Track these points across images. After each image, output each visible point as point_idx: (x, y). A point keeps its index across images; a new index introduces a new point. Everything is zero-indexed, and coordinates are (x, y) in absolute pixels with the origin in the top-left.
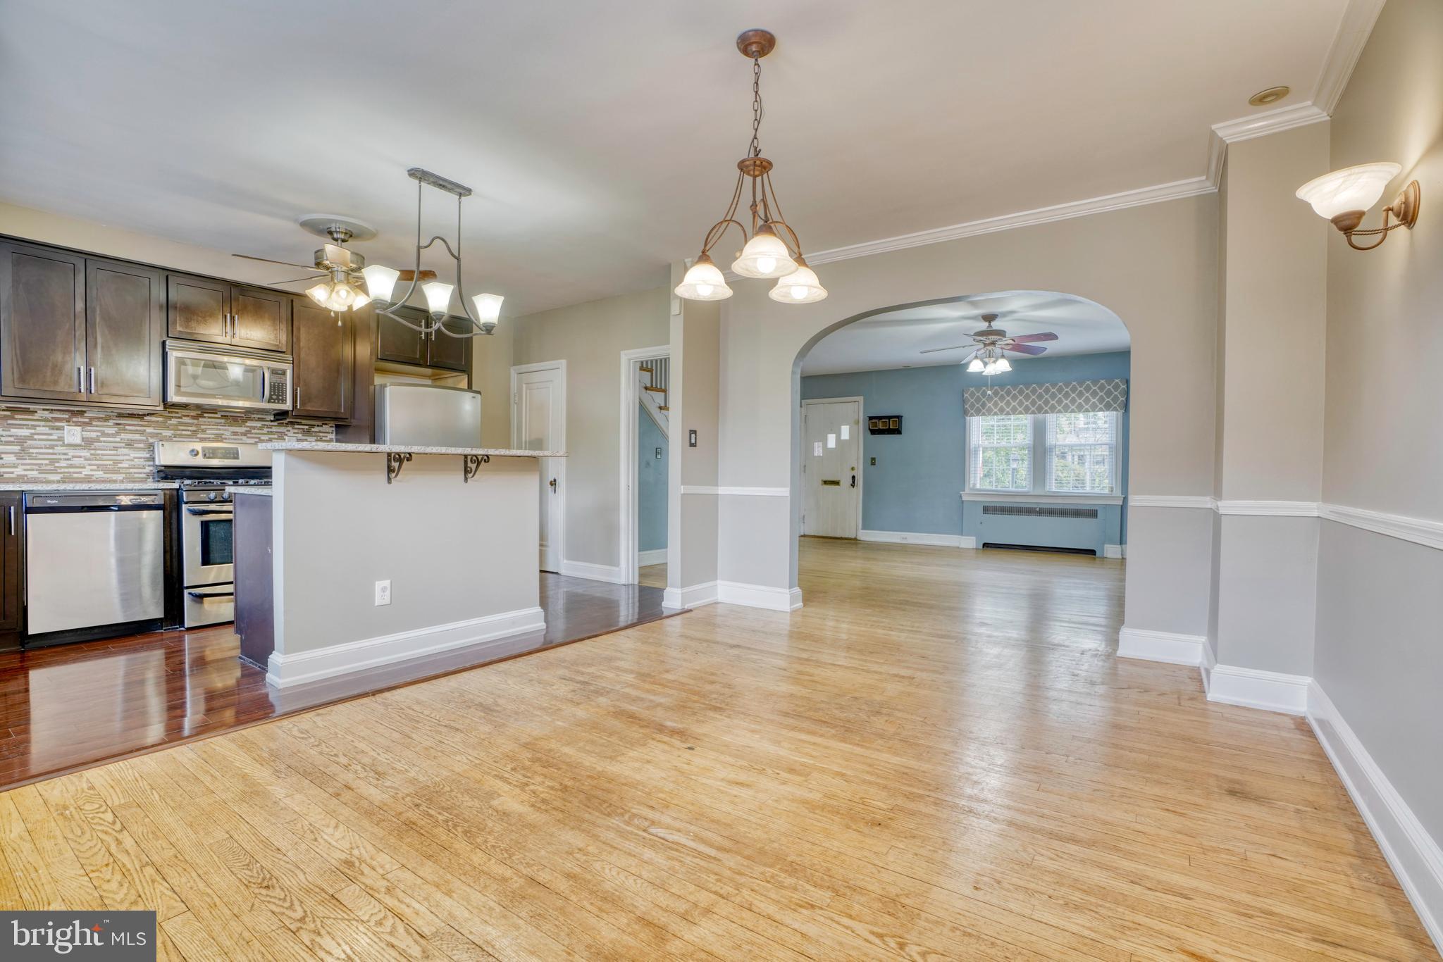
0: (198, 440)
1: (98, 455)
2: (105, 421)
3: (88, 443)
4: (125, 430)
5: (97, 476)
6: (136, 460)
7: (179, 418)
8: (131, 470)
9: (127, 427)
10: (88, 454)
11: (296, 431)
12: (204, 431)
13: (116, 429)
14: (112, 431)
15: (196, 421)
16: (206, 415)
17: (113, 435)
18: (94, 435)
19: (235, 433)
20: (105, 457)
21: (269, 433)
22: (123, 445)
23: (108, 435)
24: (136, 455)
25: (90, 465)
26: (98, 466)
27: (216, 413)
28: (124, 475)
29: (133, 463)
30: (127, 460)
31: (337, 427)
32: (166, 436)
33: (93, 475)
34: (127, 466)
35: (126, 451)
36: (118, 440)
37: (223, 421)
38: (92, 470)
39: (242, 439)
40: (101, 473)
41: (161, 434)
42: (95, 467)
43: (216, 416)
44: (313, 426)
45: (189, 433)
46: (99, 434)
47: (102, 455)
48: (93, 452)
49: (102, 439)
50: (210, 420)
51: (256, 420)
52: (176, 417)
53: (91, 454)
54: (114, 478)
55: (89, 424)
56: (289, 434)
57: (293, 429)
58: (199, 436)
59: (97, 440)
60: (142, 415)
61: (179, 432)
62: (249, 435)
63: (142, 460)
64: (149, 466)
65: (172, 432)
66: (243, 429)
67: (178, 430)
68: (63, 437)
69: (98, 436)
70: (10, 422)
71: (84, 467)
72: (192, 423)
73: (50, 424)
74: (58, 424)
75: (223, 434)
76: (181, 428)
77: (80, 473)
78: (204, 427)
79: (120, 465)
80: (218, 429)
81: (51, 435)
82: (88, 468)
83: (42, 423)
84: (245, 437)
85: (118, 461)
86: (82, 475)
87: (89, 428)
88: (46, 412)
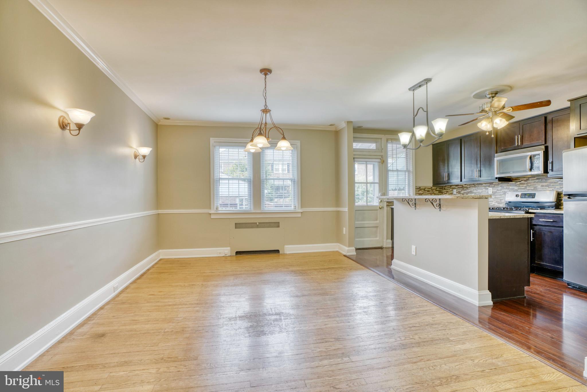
0: (527, 190)
2: (498, 185)
4: (503, 188)
5: (495, 205)
7: (520, 181)
13: (501, 188)
15: (526, 182)
17: (500, 190)
18: (495, 190)
19: (542, 186)
22: (503, 194)
23: (498, 190)
25: (494, 201)
26: (496, 201)
36: (501, 192)
38: (495, 203)
39: (546, 189)
40: (497, 204)
41: (514, 188)
42: (495, 202)
43: (534, 179)
45: (524, 187)
46: (496, 190)
47: (498, 197)
48: (495, 196)
49: (497, 192)
50: (532, 181)
52: (519, 181)
53: (495, 197)
58: (528, 188)
59: (496, 192)
61: (520, 187)
65: (518, 187)
67: (520, 186)
68: (488, 192)
69: (496, 191)
70: (478, 188)
71: (493, 202)
72: (525, 183)
73: (485, 188)
74: (487, 188)
75: (537, 187)
76: (521, 185)
77: (492, 204)
78: (529, 184)
79: (502, 201)
80: (535, 185)
81: (486, 191)
82: (494, 202)
83: (484, 188)
84: (548, 187)
85: (501, 200)
86: (492, 205)
87: (494, 188)
88: (484, 184)
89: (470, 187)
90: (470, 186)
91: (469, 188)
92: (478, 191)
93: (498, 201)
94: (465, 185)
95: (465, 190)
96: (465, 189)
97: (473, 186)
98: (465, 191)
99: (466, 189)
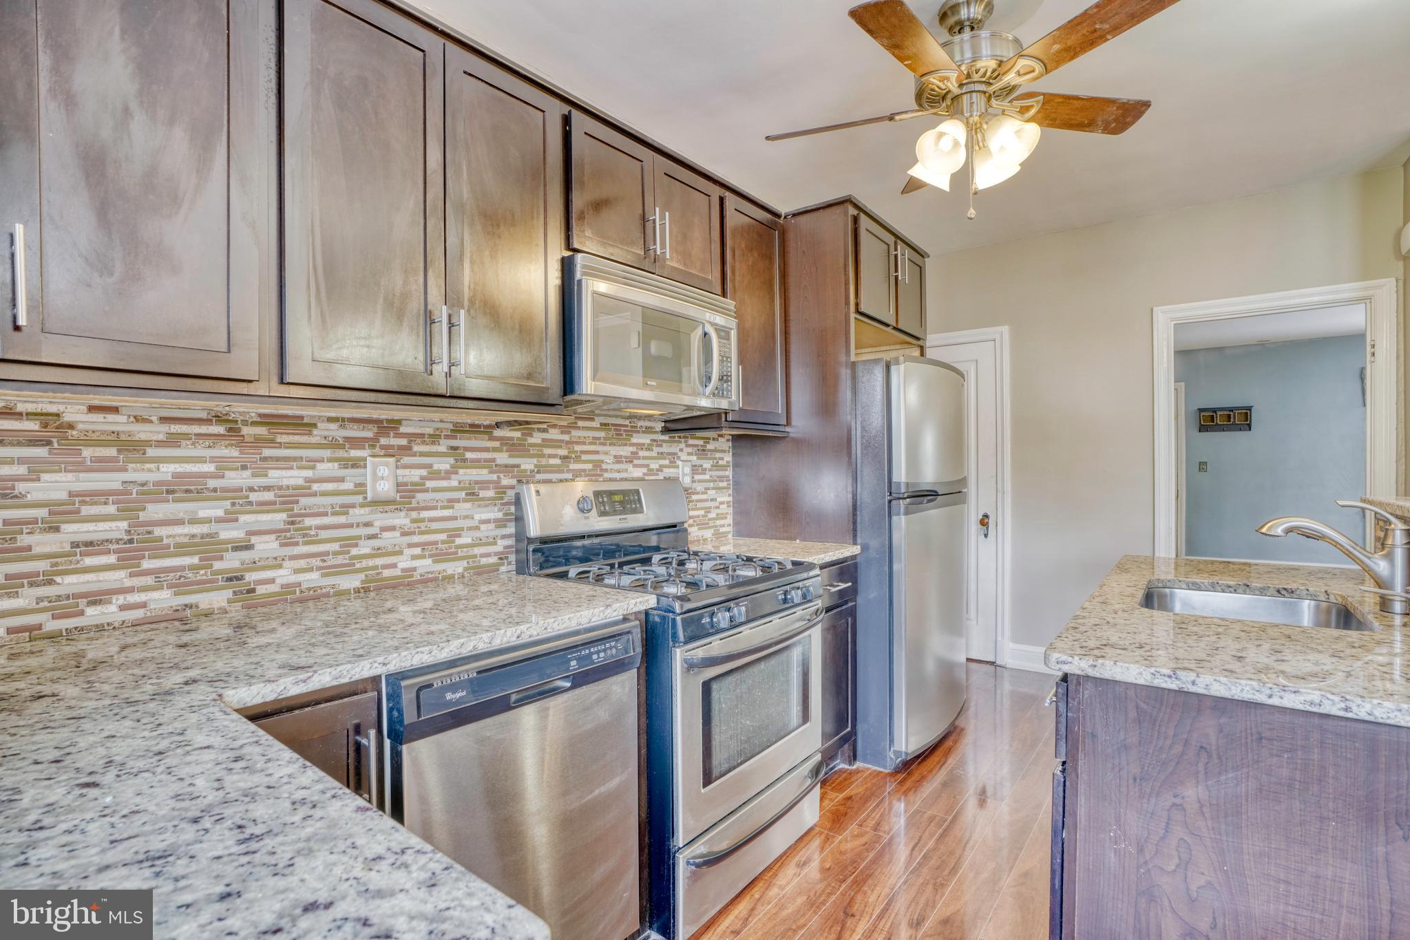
0: (571, 476)
1: (423, 520)
2: (433, 443)
3: (406, 495)
4: (465, 460)
5: (420, 571)
6: (483, 527)
7: (545, 431)
8: (477, 551)
9: (469, 455)
10: (407, 521)
11: (690, 450)
12: (578, 459)
13: (452, 460)
14: (443, 465)
15: (566, 437)
16: (580, 423)
17: (447, 475)
18: (415, 475)
19: (618, 460)
20: (434, 526)
21: (661, 455)
22: (463, 494)
23: (435, 475)
24: (485, 516)
25: (410, 546)
26: (423, 545)
27: (592, 419)
28: (464, 563)
29: (477, 534)
30: (470, 529)
31: (736, 438)
32: (525, 471)
33: (414, 569)
34: (469, 540)
35: (464, 508)
36: (455, 483)
37: (602, 434)
38: (414, 557)
39: (626, 470)
40: (428, 561)
41: (518, 466)
42: (418, 551)
44: (707, 440)
45: (558, 461)
46: (424, 472)
47: (432, 520)
48: (414, 514)
49: (429, 484)
51: (643, 432)
53: (413, 521)
54: (450, 572)
55: (406, 450)
56: (684, 456)
57: (688, 446)
58: (572, 467)
59: (419, 487)
60: (489, 426)
61: (544, 461)
62: (636, 462)
63: (492, 526)
64: (503, 537)
65: (535, 461)
66: (626, 451)
67: (543, 456)
68: (363, 485)
69: (423, 478)
70: (267, 452)
71: (400, 553)
72: (562, 441)
73: (341, 453)
74: (355, 453)
75: (602, 461)
76: (547, 451)
77: (394, 566)
78: (578, 448)
79: (459, 541)
80: (597, 452)
81: (342, 480)
82: (408, 552)
83: (327, 453)
84: (631, 465)
85: (456, 533)
86: (397, 572)
87: (407, 460)
88: (333, 426)
89: (172, 441)
90: (176, 428)
91: (151, 452)
92: (277, 476)
93: (436, 543)
94: (98, 417)
95: (103, 465)
96: (87, 452)
97: (220, 429)
98: (112, 481)
99: (112, 452)
